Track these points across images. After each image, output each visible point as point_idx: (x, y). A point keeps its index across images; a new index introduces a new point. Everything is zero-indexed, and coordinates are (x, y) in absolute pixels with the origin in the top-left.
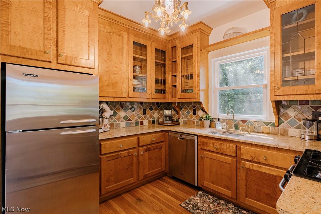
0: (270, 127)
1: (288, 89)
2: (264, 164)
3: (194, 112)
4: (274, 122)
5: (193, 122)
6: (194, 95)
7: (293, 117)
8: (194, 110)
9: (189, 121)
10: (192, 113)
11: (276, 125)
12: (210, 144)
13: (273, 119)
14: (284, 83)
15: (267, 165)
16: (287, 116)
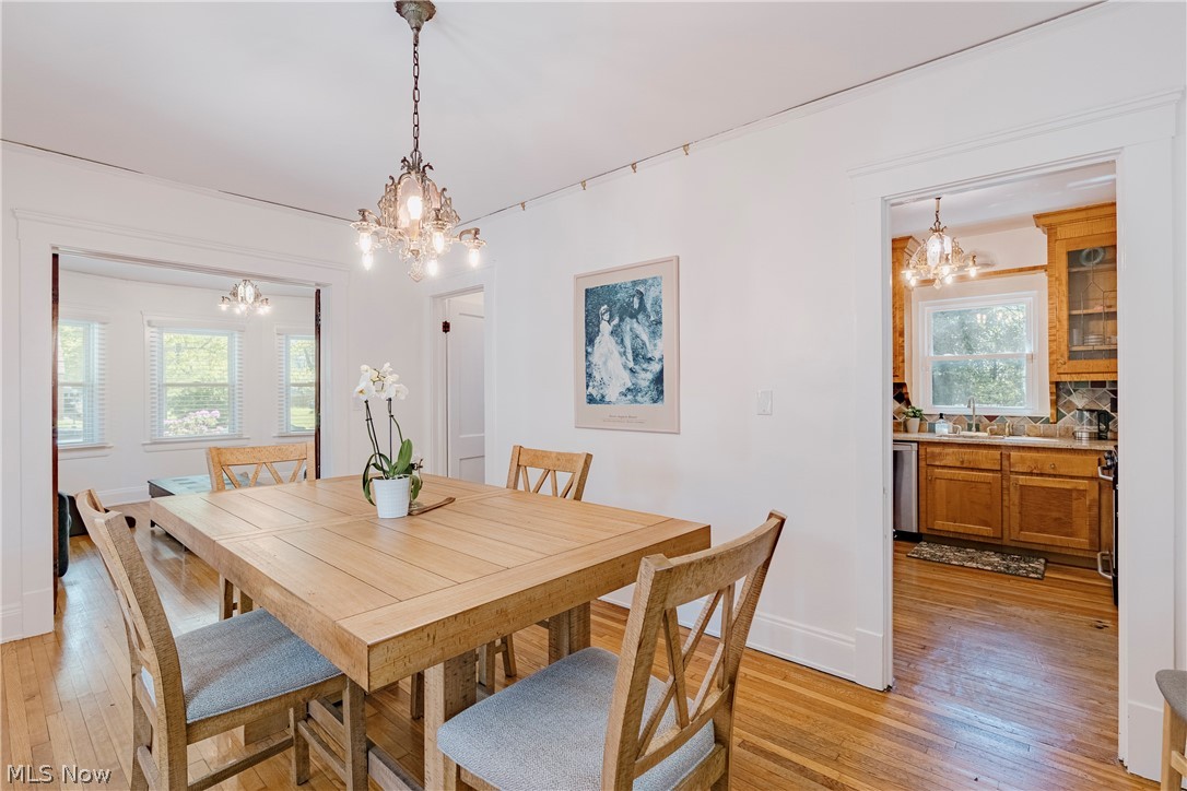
0: (1042, 425)
1: (1081, 365)
2: (1049, 475)
4: (1049, 416)
11: (1051, 421)
12: (947, 454)
13: (1047, 411)
14: (1073, 356)
15: (1055, 476)
16: (1070, 406)
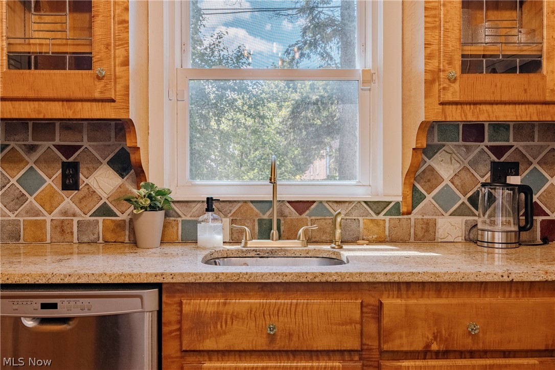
0: (387, 218)
3: (64, 176)
5: (62, 228)
6: (100, 85)
7: (447, 182)
8: (65, 166)
9: (40, 225)
10: (52, 180)
11: (403, 209)
16: (431, 179)
